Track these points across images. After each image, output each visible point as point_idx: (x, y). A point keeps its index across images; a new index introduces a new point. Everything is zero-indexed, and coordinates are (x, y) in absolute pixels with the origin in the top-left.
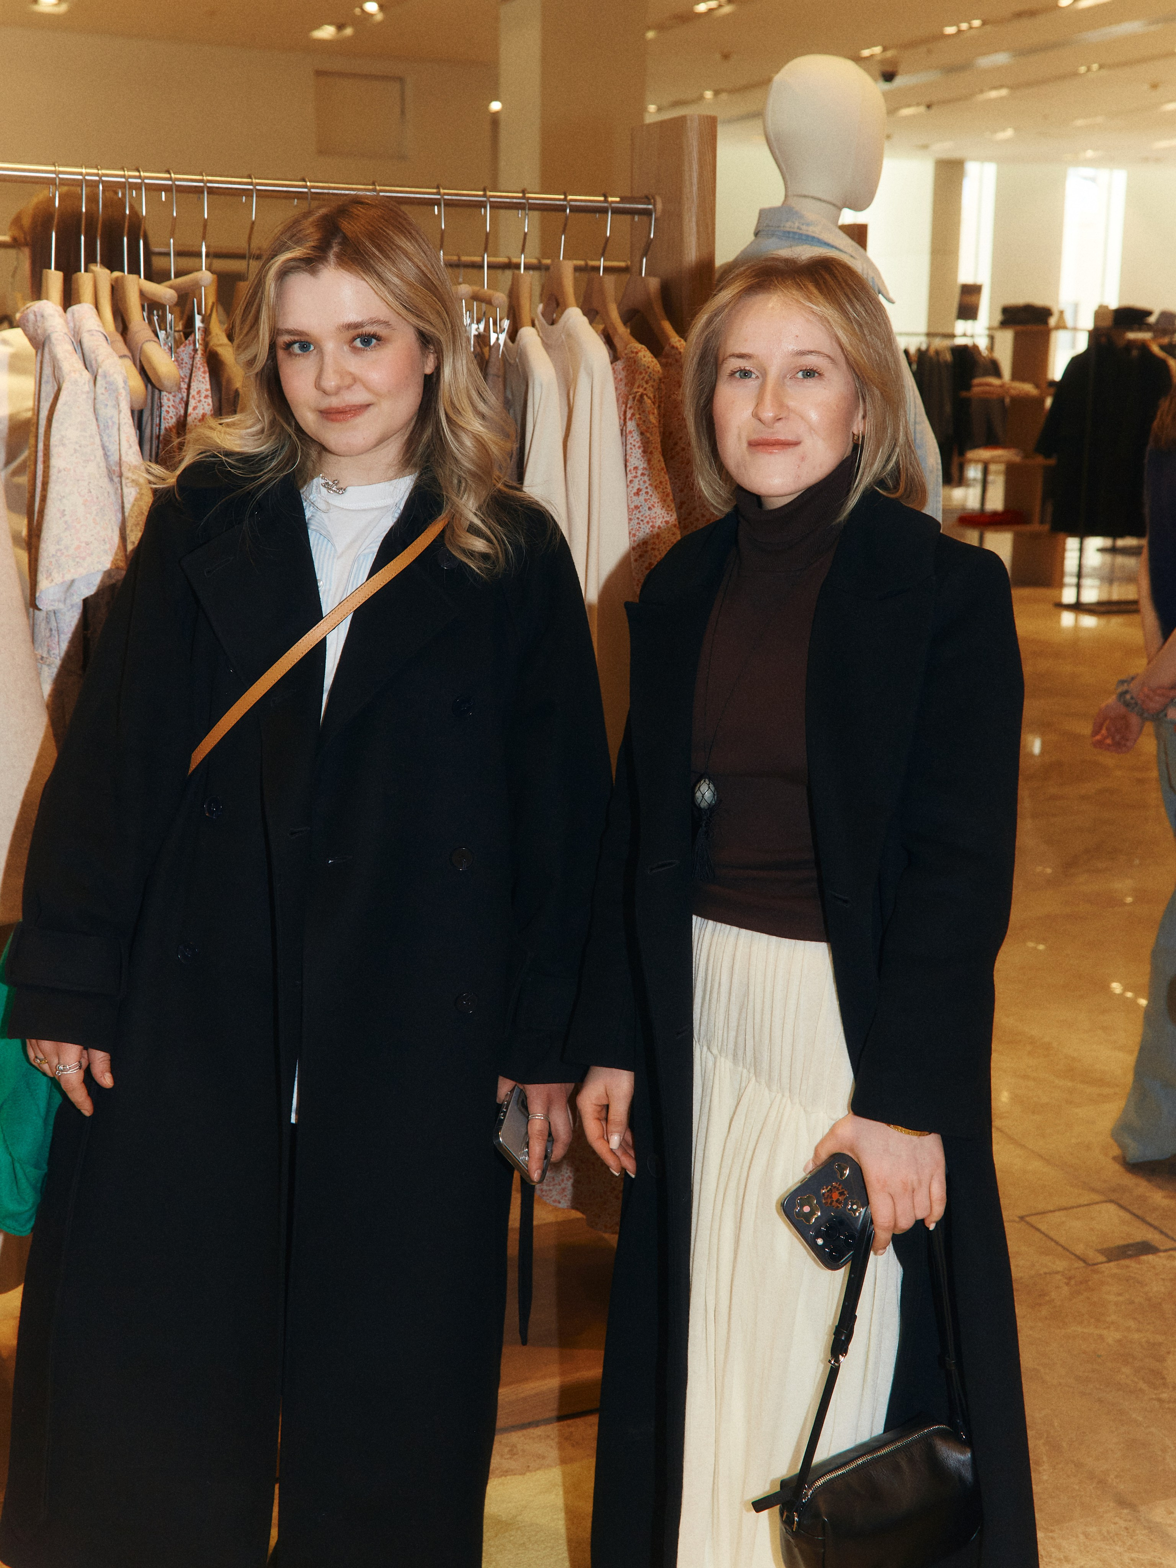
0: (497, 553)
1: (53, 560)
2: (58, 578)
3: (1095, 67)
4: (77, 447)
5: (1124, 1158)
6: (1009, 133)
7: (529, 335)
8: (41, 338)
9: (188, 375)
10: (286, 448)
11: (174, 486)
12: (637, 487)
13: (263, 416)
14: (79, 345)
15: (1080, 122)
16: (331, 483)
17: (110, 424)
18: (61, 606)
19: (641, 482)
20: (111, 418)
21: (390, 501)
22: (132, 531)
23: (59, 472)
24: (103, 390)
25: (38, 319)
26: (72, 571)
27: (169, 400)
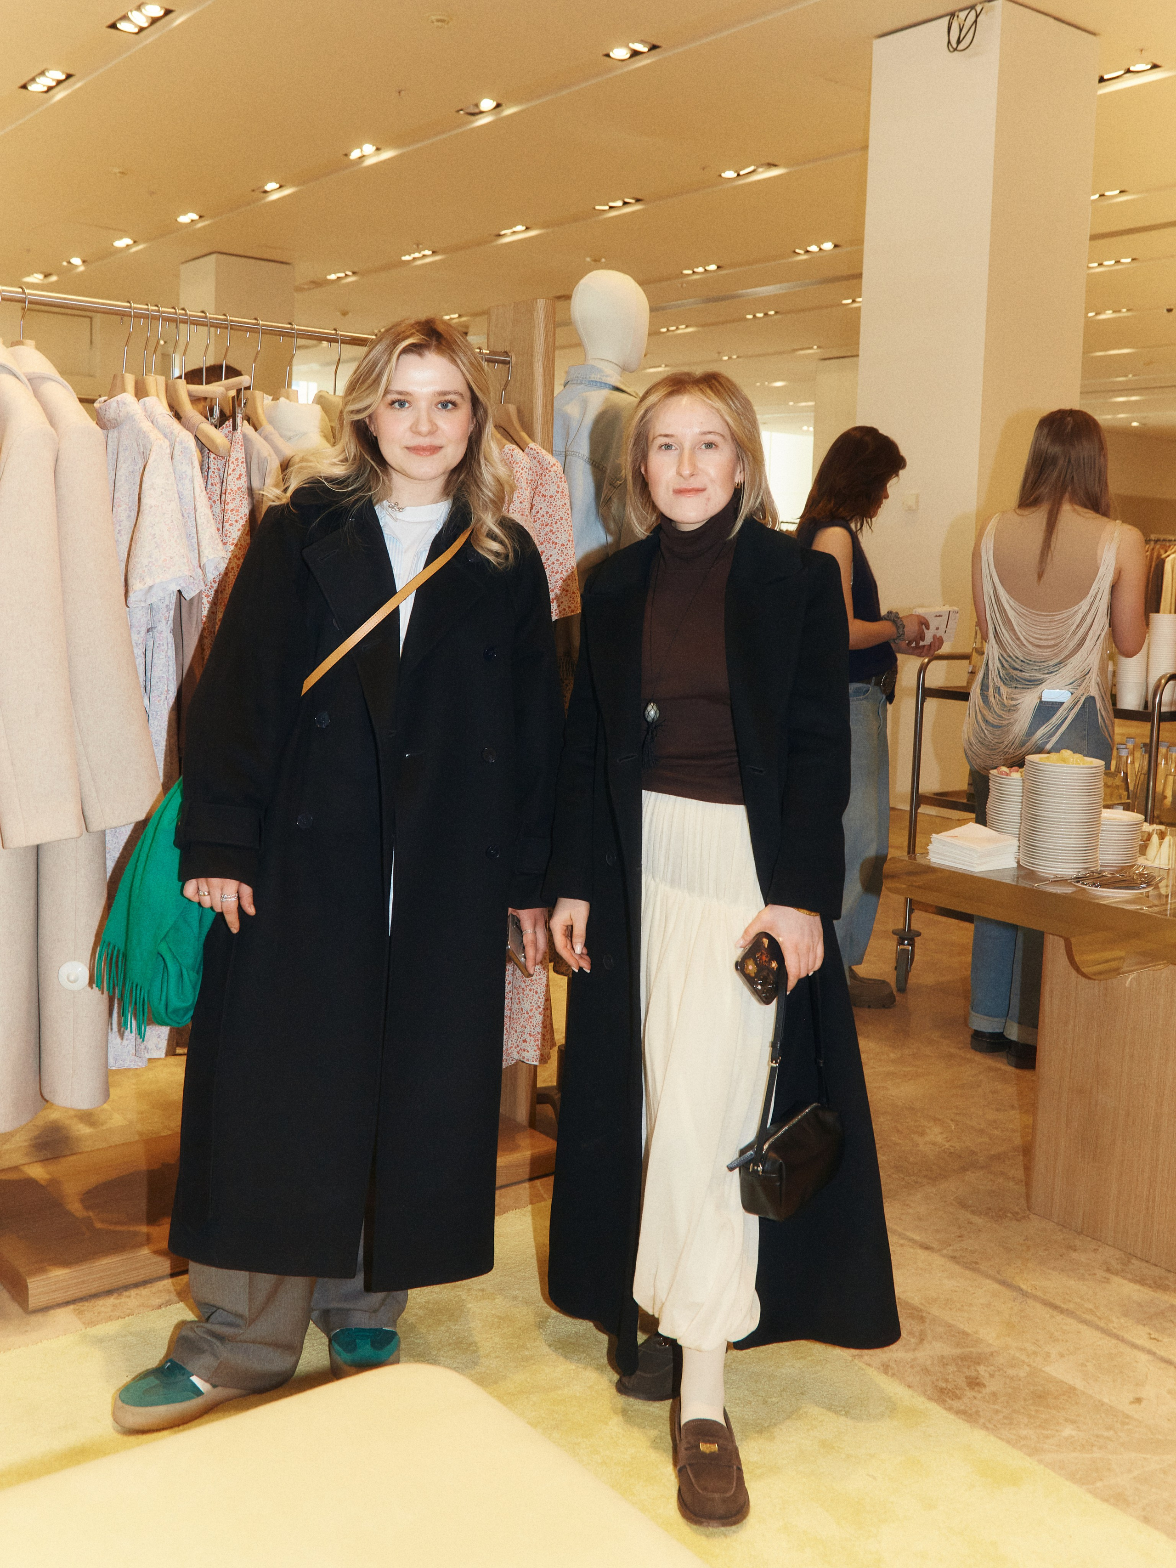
0: (507, 555)
1: (146, 569)
2: (149, 582)
4: (163, 490)
11: (288, 504)
14: (151, 419)
16: (394, 505)
17: (184, 476)
20: (185, 472)
21: (435, 517)
24: (179, 453)
25: (120, 405)
26: (161, 576)
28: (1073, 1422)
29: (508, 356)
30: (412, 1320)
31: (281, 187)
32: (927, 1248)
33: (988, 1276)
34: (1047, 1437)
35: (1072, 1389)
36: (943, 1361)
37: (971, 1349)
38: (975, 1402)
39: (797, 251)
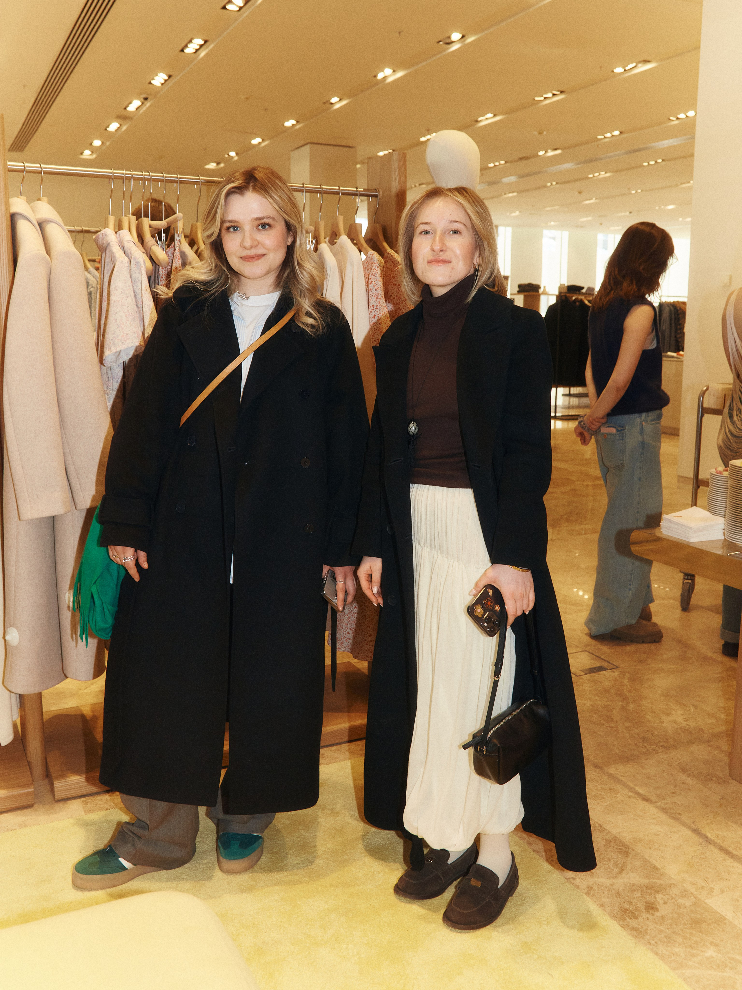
0: (319, 325)
1: (112, 342)
2: (114, 350)
3: (554, 183)
4: (122, 291)
5: (590, 634)
6: (517, 213)
7: (324, 247)
8: (105, 245)
9: (171, 262)
10: (223, 277)
11: (171, 298)
12: (374, 314)
13: (212, 263)
14: (123, 247)
15: (548, 209)
16: (242, 295)
17: (137, 281)
18: (114, 364)
19: (376, 312)
20: (138, 278)
21: (270, 303)
22: (147, 328)
23: (114, 302)
24: (134, 266)
26: (120, 346)
27: (163, 272)
28: (716, 945)
29: (377, 192)
30: (280, 826)
31: (340, 100)
32: (646, 799)
33: (684, 824)
34: (693, 955)
35: (723, 918)
36: (633, 888)
37: (656, 881)
38: (647, 922)
39: (671, 118)
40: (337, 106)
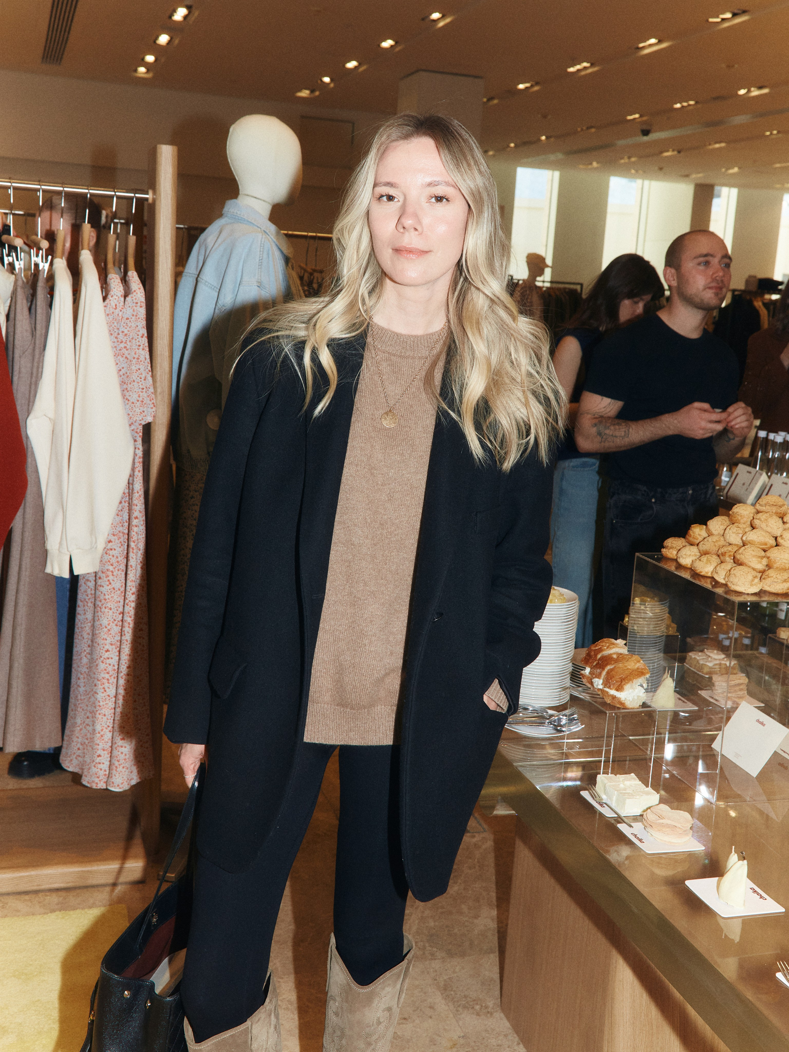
3: (775, 132)
6: (736, 170)
31: (443, 16)
40: (441, 24)
